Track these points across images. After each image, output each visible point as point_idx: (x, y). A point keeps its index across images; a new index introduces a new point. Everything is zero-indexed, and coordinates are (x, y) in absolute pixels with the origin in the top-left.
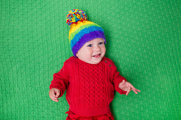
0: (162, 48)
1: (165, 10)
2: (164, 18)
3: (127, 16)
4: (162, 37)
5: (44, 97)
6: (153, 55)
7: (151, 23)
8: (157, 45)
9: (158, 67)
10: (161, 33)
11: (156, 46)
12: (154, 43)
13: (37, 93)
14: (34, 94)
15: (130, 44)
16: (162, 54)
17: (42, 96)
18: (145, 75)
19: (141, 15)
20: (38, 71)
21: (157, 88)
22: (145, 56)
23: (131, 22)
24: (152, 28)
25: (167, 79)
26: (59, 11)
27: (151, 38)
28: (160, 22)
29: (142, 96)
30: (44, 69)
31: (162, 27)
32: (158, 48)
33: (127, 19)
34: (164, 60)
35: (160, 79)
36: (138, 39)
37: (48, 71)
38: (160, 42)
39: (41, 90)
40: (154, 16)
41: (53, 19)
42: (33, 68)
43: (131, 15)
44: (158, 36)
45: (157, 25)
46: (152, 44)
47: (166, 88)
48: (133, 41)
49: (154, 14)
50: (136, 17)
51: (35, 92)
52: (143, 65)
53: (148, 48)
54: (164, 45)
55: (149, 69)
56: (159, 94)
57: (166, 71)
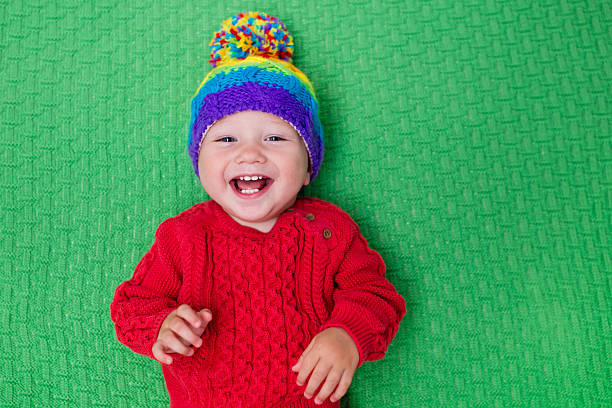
0: (551, 199)
1: (571, 50)
2: (565, 83)
3: (430, 61)
4: (554, 156)
5: (76, 367)
6: (518, 223)
7: (518, 98)
8: (534, 187)
9: (532, 272)
10: (554, 139)
11: (529, 188)
12: (522, 177)
13: (49, 349)
14: (39, 351)
15: (431, 172)
16: (550, 222)
17: (68, 364)
18: (481, 299)
19: (483, 62)
20: (61, 263)
21: (527, 356)
22: (484, 224)
23: (443, 88)
24: (522, 118)
25: (566, 321)
26: (161, 31)
27: (512, 156)
28: (553, 98)
29: (465, 381)
30: (86, 257)
31: (556, 115)
32: (535, 196)
33: (429, 73)
34: (558, 247)
35: (541, 318)
36: (466, 158)
37: (102, 264)
38: (548, 175)
39: (66, 340)
40: (532, 70)
41: (138, 64)
42: (44, 250)
43: (444, 60)
44: (540, 152)
45: (538, 107)
46: (516, 179)
47: (563, 357)
48: (444, 163)
49: (530, 62)
50: (462, 70)
51: (43, 343)
52: (476, 260)
53: (498, 197)
54: (560, 185)
55: (499, 278)
56: (532, 380)
57: (564, 291)
